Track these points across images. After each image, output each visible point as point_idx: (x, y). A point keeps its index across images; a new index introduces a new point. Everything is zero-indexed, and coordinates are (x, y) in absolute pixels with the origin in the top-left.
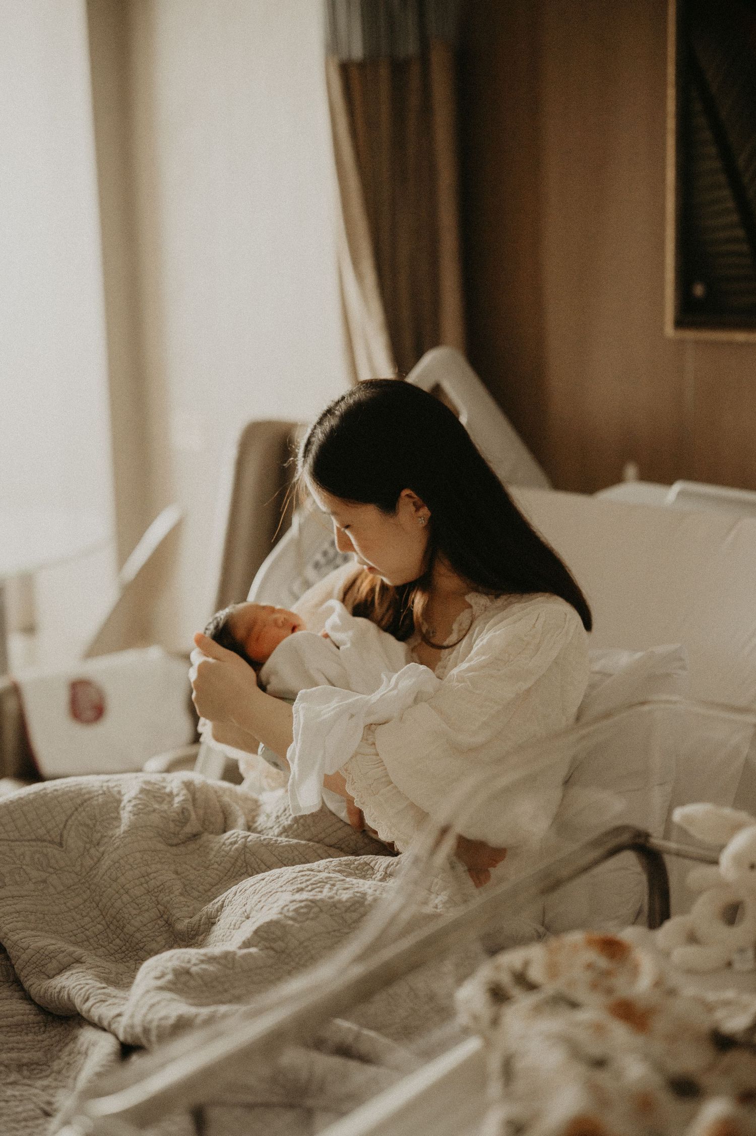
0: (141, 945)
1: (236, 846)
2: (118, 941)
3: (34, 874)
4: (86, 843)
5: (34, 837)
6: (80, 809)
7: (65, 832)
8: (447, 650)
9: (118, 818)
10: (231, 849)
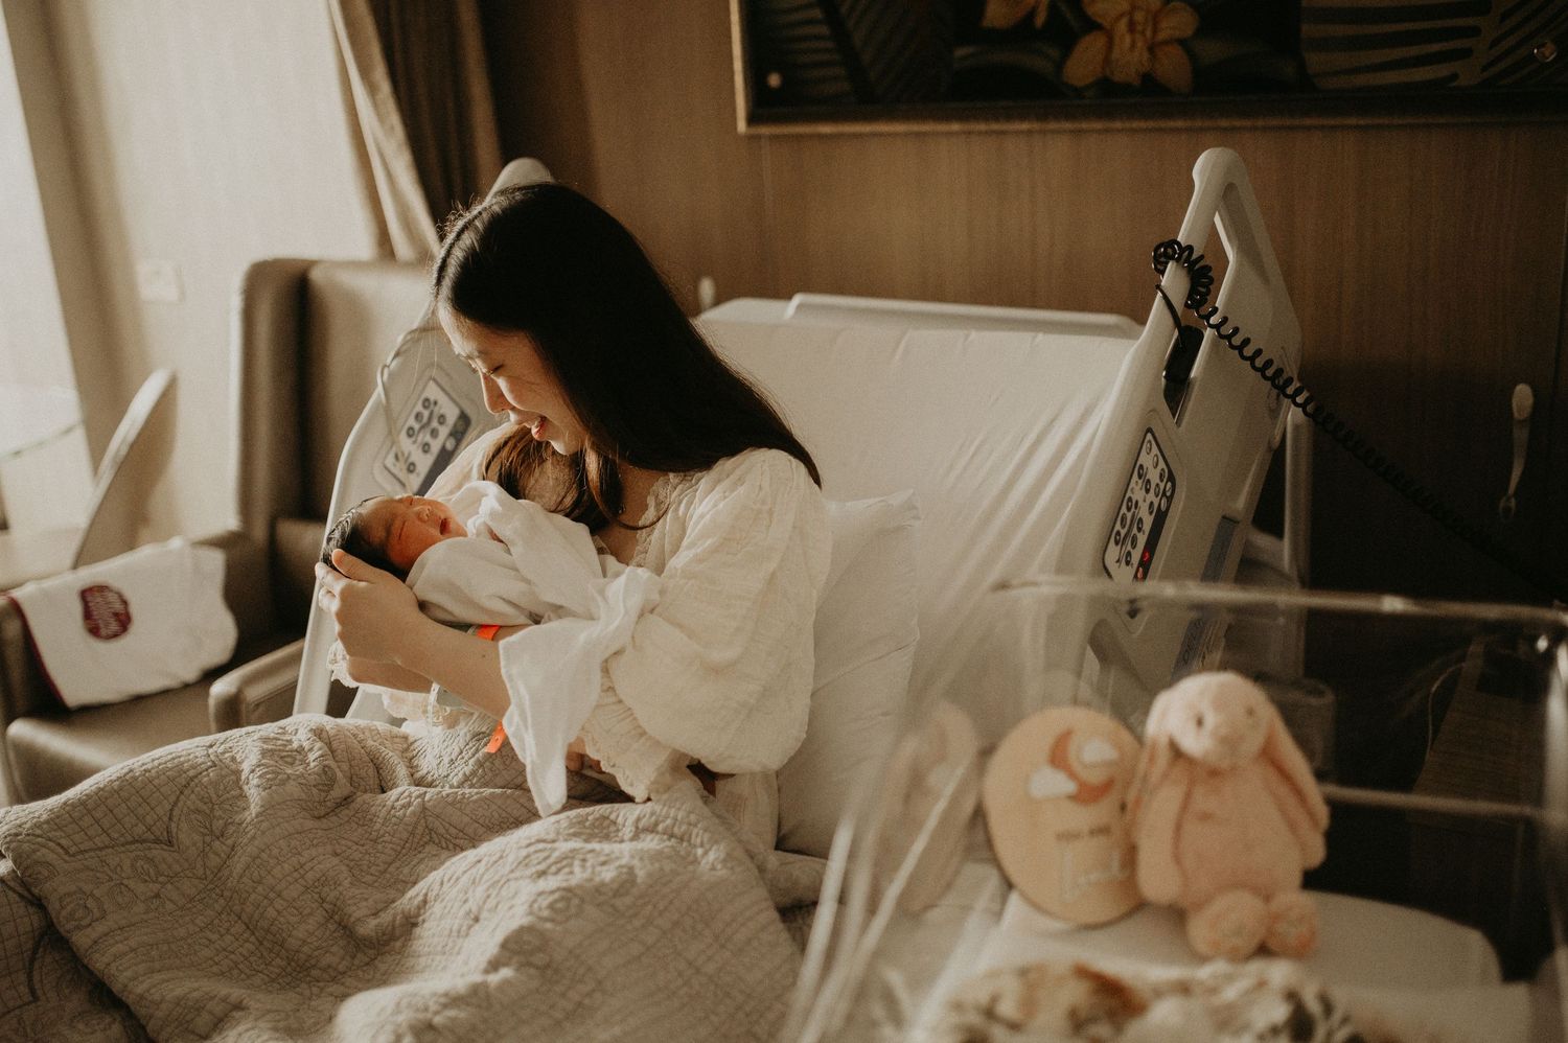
0: (313, 962)
1: (411, 808)
2: (278, 960)
3: (140, 888)
4: (204, 835)
5: (130, 839)
6: (186, 792)
7: (173, 825)
8: (644, 530)
9: (242, 796)
10: (405, 815)
